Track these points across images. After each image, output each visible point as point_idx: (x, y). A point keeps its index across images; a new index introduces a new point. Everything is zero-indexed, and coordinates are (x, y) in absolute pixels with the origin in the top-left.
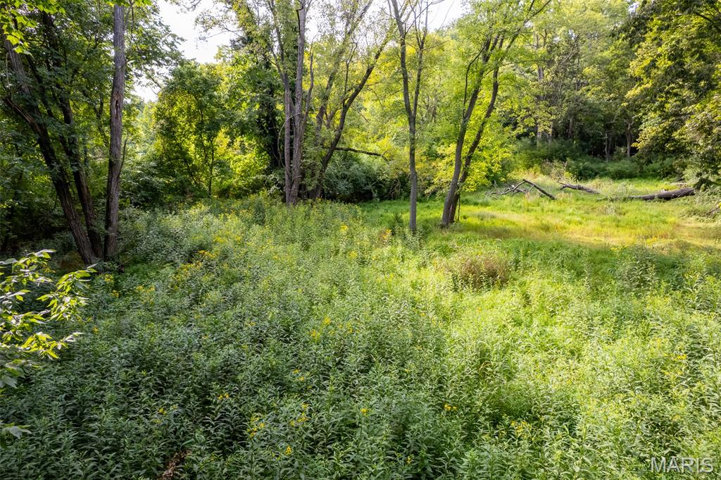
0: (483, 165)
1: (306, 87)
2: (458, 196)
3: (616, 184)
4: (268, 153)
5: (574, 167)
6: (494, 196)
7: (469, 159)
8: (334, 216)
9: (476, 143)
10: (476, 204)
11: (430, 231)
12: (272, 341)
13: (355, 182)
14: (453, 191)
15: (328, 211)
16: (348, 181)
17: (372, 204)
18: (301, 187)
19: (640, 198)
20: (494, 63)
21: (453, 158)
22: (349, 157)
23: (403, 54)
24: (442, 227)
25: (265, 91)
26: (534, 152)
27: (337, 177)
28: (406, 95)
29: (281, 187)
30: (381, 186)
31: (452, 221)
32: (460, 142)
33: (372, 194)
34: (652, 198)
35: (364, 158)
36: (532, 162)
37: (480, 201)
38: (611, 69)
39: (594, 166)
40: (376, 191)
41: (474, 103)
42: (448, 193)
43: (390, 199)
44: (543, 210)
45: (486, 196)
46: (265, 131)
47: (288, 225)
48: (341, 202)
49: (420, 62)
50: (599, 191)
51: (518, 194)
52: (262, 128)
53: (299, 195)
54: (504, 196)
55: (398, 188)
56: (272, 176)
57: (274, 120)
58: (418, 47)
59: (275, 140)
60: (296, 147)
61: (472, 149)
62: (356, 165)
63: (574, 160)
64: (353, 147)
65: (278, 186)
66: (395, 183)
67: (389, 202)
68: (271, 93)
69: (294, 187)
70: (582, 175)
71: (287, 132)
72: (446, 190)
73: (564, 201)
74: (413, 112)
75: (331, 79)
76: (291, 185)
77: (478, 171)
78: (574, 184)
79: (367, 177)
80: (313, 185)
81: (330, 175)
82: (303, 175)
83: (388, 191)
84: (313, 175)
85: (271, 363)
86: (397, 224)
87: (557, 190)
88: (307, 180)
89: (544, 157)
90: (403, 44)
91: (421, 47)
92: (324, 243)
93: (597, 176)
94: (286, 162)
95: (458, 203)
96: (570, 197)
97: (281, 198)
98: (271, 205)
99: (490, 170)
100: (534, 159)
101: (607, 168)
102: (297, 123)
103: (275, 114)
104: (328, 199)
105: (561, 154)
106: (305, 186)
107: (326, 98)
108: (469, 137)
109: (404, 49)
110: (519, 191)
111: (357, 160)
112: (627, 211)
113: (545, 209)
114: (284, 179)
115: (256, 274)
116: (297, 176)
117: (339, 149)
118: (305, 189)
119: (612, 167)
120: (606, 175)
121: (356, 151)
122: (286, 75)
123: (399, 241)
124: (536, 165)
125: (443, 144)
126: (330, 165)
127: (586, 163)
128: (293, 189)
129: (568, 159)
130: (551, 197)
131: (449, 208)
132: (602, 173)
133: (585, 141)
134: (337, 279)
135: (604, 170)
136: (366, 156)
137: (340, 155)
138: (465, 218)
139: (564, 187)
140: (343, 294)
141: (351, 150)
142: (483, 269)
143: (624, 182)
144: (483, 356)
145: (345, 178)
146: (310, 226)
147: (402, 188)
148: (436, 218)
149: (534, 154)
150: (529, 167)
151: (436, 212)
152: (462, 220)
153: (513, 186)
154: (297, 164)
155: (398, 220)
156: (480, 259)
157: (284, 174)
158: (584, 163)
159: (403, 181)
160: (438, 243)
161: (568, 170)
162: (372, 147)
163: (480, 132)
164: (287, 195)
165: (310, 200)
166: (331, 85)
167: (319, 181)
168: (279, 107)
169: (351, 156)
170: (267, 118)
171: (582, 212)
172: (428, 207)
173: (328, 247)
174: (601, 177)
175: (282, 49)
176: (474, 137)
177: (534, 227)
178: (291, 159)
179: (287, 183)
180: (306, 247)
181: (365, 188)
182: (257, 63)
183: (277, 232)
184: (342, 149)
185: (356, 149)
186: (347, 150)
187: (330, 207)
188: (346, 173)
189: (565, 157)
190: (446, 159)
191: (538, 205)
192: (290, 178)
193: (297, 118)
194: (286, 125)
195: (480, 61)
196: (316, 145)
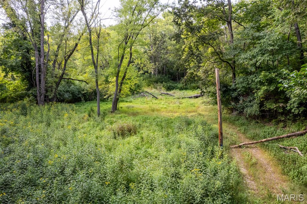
0: (128, 86)
1: (46, 50)
2: (118, 99)
3: (181, 92)
4: (28, 80)
5: (166, 85)
6: (134, 98)
7: (122, 83)
8: (62, 109)
9: (124, 77)
10: (127, 102)
11: (106, 114)
12: (30, 168)
13: (73, 93)
14: (116, 97)
15: (60, 107)
16: (69, 93)
17: (81, 103)
18: (45, 96)
19: (188, 97)
20: (130, 45)
21: (115, 83)
22: (69, 82)
23: (91, 39)
24: (112, 112)
25: (24, 51)
26: (151, 79)
27: (64, 91)
28: (93, 57)
29: (36, 96)
30: (85, 95)
31: (116, 109)
32: (117, 77)
33: (81, 99)
34: (192, 97)
35: (77, 82)
36: (150, 84)
37: (128, 100)
38: (177, 48)
39: (173, 85)
40: (83, 97)
41: (122, 60)
42: (113, 98)
43: (90, 101)
44: (153, 103)
45: (131, 99)
46: (25, 70)
47: (39, 115)
48: (66, 103)
49: (98, 43)
50: (174, 95)
51: (144, 97)
52: (24, 69)
53: (45, 100)
54: (138, 98)
55: (93, 96)
56: (31, 92)
57: (30, 64)
58: (97, 37)
59: (31, 75)
60: (42, 78)
61: (123, 79)
62: (73, 86)
63: (166, 83)
64: (72, 78)
65: (34, 96)
66: (92, 93)
67: (89, 102)
68: (28, 52)
69: (42, 97)
70: (169, 89)
71: (37, 71)
72: (113, 96)
73: (161, 99)
74: (96, 64)
75: (59, 47)
76: (41, 96)
77: (126, 88)
78: (165, 92)
79: (79, 91)
80: (52, 96)
81: (60, 91)
82: (47, 91)
83: (89, 97)
84: (52, 91)
85: (29, 177)
86: (91, 112)
87: (159, 95)
88: (48, 94)
89: (155, 82)
90: (90, 35)
91: (99, 37)
92: (57, 122)
93: (174, 89)
94: (37, 85)
95: (118, 102)
96: (164, 97)
97: (35, 102)
98: (31, 105)
99: (130, 88)
100: (151, 82)
101: (178, 86)
102: (42, 67)
103: (30, 62)
104: (59, 102)
105: (161, 81)
106: (48, 96)
107: (57, 56)
108: (121, 75)
109: (91, 37)
110: (144, 96)
111: (74, 84)
112: (183, 103)
113: (154, 103)
114: (37, 93)
115: (21, 139)
116: (43, 92)
117: (64, 78)
118: (48, 97)
119: (180, 85)
120: (178, 88)
121: (73, 80)
122: (35, 44)
123: (92, 119)
124: (152, 85)
125: (110, 77)
126: (60, 86)
127: (170, 84)
128: (41, 98)
129: (163, 82)
130: (156, 98)
131: (114, 104)
132: (176, 88)
133: (170, 75)
134: (63, 138)
135: (177, 86)
136: (78, 82)
137: (65, 81)
138: (121, 108)
139: (162, 94)
140: (65, 144)
141: (70, 79)
142: (126, 129)
143: (184, 91)
144: (122, 162)
145: (68, 92)
146: (50, 115)
147: (95, 95)
148: (109, 108)
149: (151, 80)
150: (149, 86)
151: (109, 106)
152: (120, 109)
153: (142, 94)
154: (43, 86)
155: (92, 110)
156: (125, 125)
157: (37, 91)
158: (169, 84)
159: (95, 93)
160: (109, 119)
161: (163, 87)
162: (81, 78)
163: (126, 72)
164: (39, 101)
165: (51, 103)
166: (59, 50)
167: (55, 94)
168: (33, 59)
169: (71, 82)
170: (26, 64)
171: (167, 103)
172: (107, 104)
173: (59, 124)
174: (176, 89)
175: (33, 31)
176: (123, 74)
177: (148, 110)
178: (40, 83)
179: (38, 95)
180: (49, 125)
181: (78, 96)
182: (19, 37)
183: (34, 118)
184: (66, 78)
185: (73, 78)
186: (68, 79)
187: (60, 106)
188: (68, 89)
189: (162, 81)
190: (113, 84)
191: (151, 101)
192: (40, 93)
193: (42, 65)
194: (37, 67)
195: (124, 44)
196: (52, 77)
